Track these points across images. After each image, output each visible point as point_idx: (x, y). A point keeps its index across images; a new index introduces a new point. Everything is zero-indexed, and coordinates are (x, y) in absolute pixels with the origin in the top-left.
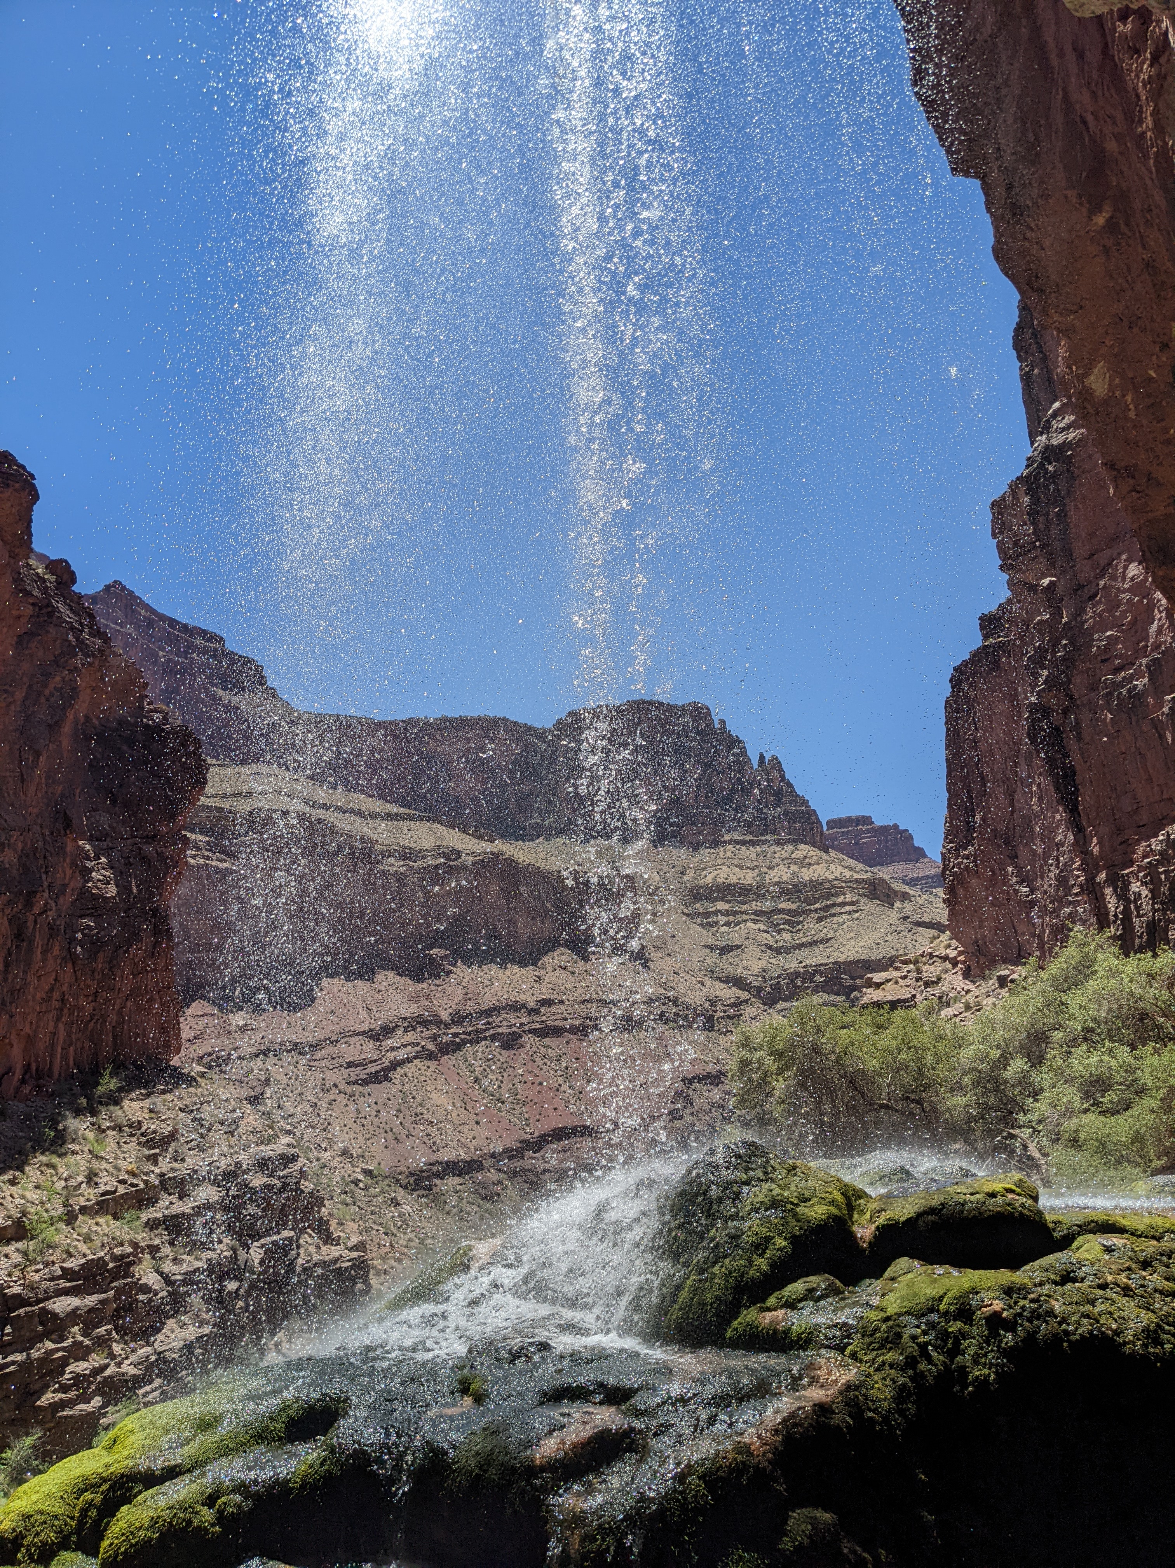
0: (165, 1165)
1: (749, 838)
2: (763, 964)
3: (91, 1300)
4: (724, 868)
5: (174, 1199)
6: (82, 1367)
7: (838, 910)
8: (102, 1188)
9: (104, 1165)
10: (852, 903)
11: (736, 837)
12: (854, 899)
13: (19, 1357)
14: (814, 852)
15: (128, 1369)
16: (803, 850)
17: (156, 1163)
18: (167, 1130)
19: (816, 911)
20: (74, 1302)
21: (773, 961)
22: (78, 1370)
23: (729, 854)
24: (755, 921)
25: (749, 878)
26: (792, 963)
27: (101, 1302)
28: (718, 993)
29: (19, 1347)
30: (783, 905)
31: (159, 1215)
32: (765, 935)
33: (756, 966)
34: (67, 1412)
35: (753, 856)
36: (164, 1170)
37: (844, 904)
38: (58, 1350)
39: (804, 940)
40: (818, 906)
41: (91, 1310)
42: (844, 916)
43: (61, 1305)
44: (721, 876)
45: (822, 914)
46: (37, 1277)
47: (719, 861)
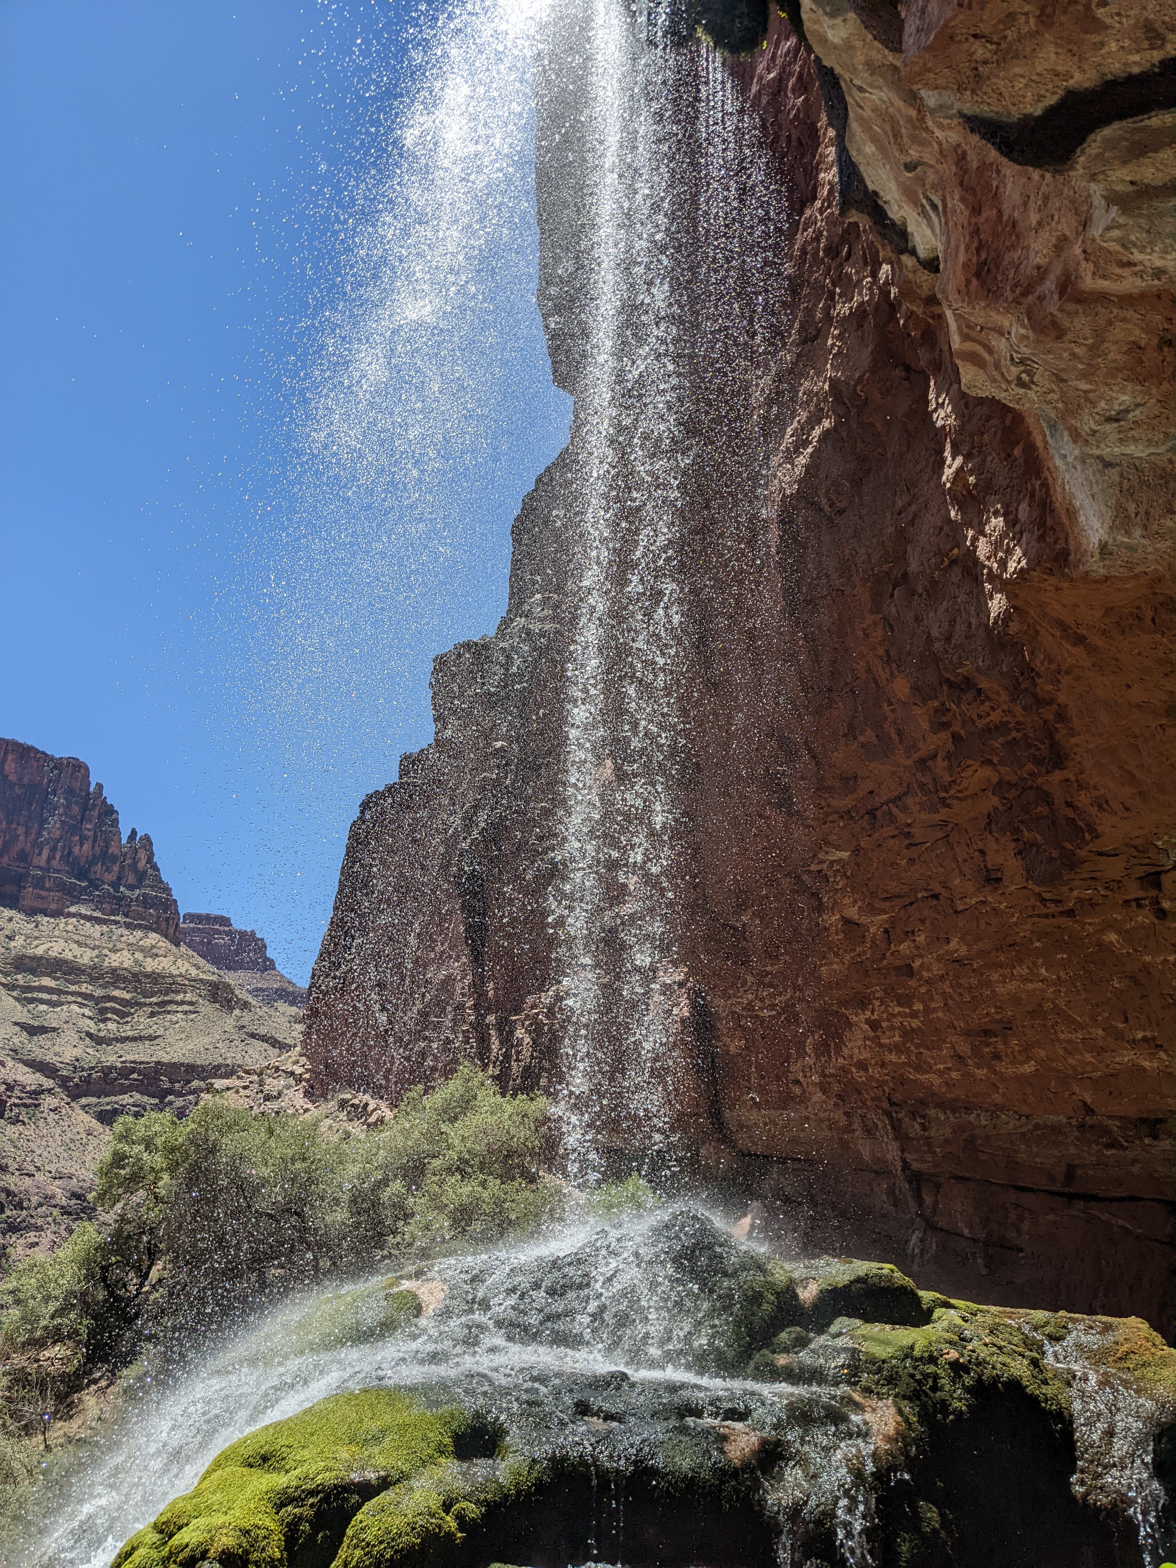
1: (97, 914)
2: (78, 1052)
4: (61, 941)
7: (174, 1007)
10: (191, 1003)
11: (83, 911)
12: (194, 999)
14: (164, 944)
16: (154, 938)
19: (150, 1004)
21: (90, 1051)
23: (70, 927)
24: (82, 1005)
25: (86, 957)
26: (111, 1057)
28: (19, 1078)
30: (117, 993)
32: (88, 1021)
33: (69, 1054)
35: (97, 935)
37: (183, 1003)
39: (130, 1033)
40: (154, 1000)
42: (179, 1015)
44: (55, 949)
45: (157, 1009)
47: (56, 933)
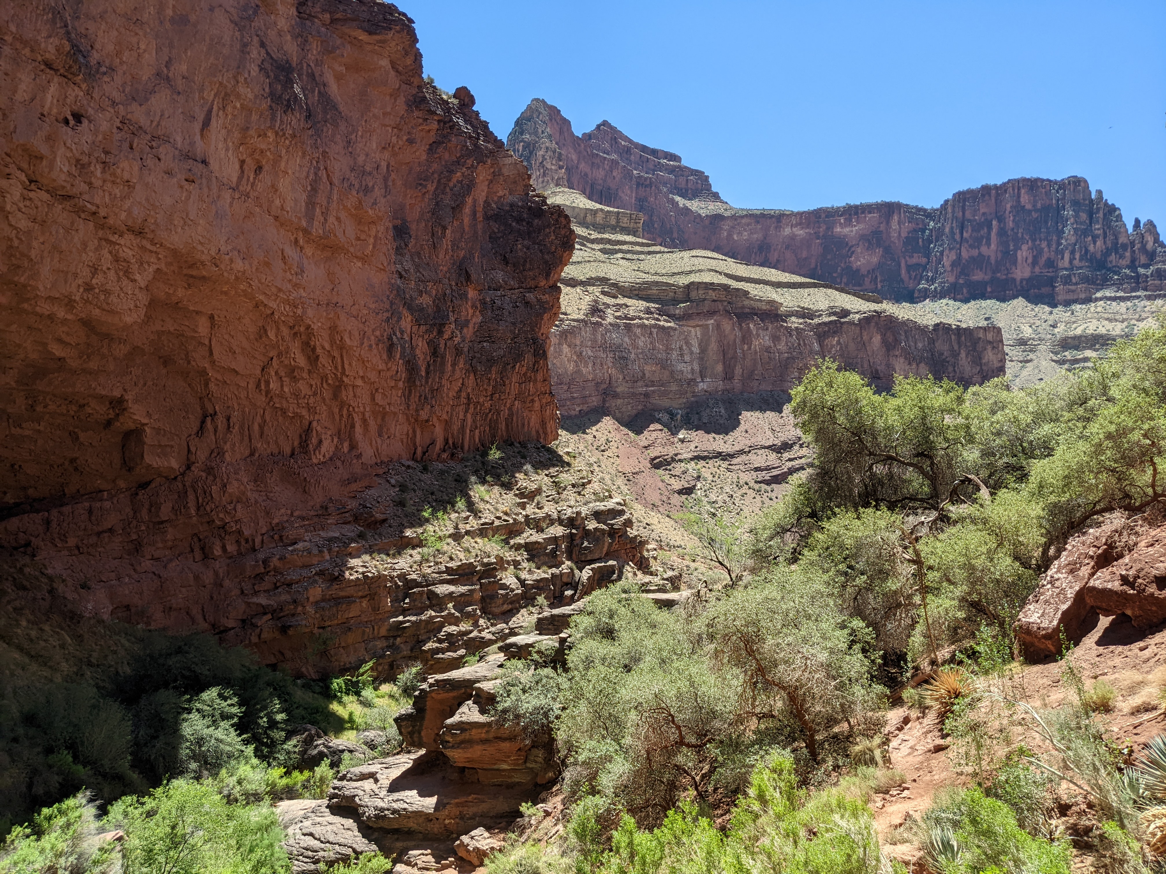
0: (530, 510)
3: (463, 589)
4: (1094, 321)
5: (533, 532)
6: (452, 629)
8: (483, 520)
9: (488, 506)
11: (1108, 294)
13: (413, 618)
15: (486, 635)
17: (524, 508)
18: (534, 487)
20: (452, 588)
22: (449, 631)
23: (1099, 309)
25: (1117, 329)
27: (469, 590)
29: (414, 612)
31: (522, 542)
34: (440, 656)
35: (1123, 310)
36: (529, 513)
38: (437, 617)
41: (462, 595)
43: (442, 589)
44: (1091, 328)
46: (429, 571)
47: (1089, 315)
